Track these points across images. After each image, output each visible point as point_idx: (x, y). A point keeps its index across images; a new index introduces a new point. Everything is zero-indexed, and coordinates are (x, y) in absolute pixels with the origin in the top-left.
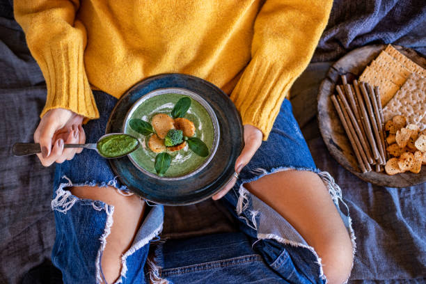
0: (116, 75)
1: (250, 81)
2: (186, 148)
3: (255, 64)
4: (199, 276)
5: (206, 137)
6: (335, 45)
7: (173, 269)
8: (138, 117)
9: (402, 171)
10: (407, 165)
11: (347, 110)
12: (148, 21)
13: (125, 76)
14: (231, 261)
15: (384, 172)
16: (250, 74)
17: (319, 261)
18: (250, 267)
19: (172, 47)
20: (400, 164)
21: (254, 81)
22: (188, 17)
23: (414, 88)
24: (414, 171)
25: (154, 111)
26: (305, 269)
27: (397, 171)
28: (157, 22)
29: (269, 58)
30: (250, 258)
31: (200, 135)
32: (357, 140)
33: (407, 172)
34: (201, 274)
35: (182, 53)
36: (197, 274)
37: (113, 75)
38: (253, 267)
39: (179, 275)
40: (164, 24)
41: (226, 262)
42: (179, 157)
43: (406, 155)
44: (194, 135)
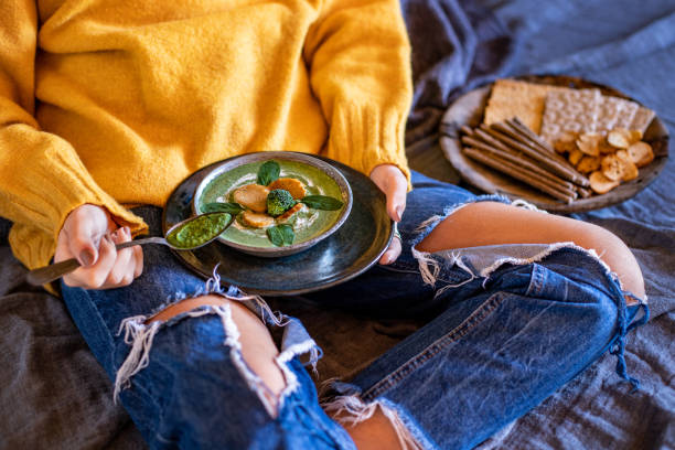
0: (150, 172)
1: (345, 135)
2: (304, 209)
3: (341, 117)
4: (428, 371)
5: (326, 190)
6: (428, 109)
7: (378, 384)
8: (210, 201)
9: (616, 183)
10: (618, 172)
11: (495, 154)
12: (172, 88)
13: (164, 171)
14: (465, 327)
15: (595, 194)
16: (340, 129)
17: (592, 253)
18: (498, 319)
19: (219, 112)
20: (607, 174)
21: (350, 132)
22: (227, 66)
23: (561, 105)
24: (630, 177)
25: (229, 190)
26: (580, 274)
27: (609, 186)
28: (186, 84)
29: (356, 102)
30: (492, 303)
31: (317, 191)
32: (533, 174)
33: (624, 182)
34: (428, 366)
35: (235, 124)
36: (424, 369)
37: (146, 175)
38: (504, 313)
39: (394, 387)
40: (197, 83)
41: (458, 332)
42: (300, 221)
43: (608, 160)
44: (307, 193)
